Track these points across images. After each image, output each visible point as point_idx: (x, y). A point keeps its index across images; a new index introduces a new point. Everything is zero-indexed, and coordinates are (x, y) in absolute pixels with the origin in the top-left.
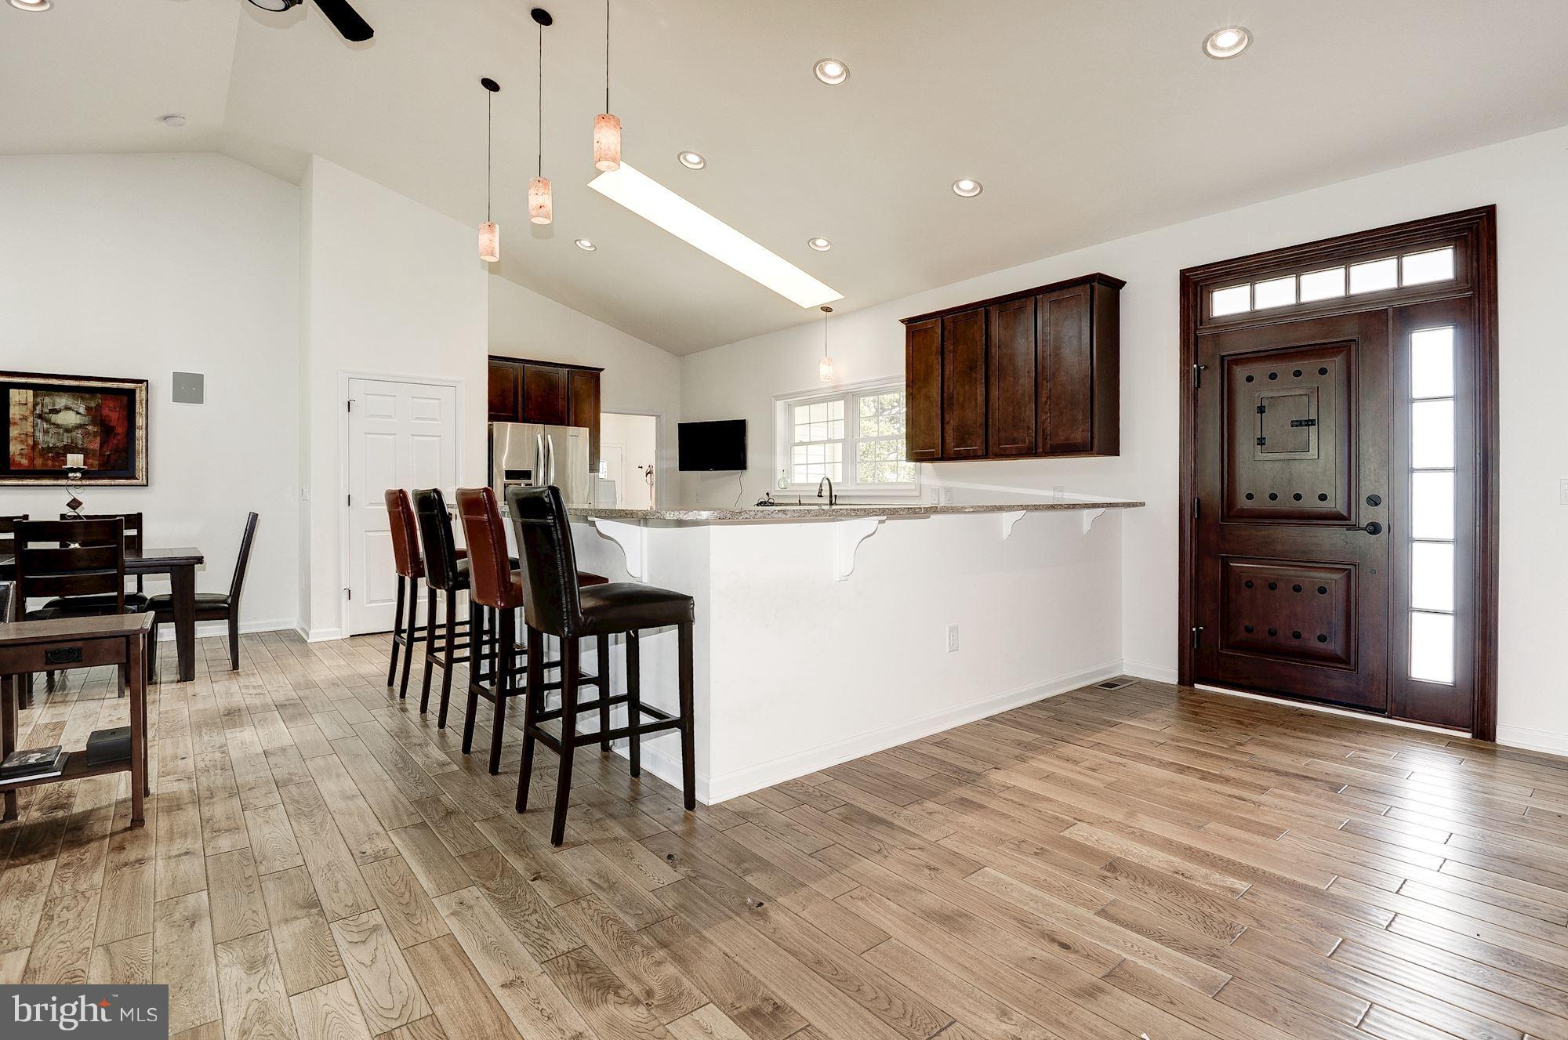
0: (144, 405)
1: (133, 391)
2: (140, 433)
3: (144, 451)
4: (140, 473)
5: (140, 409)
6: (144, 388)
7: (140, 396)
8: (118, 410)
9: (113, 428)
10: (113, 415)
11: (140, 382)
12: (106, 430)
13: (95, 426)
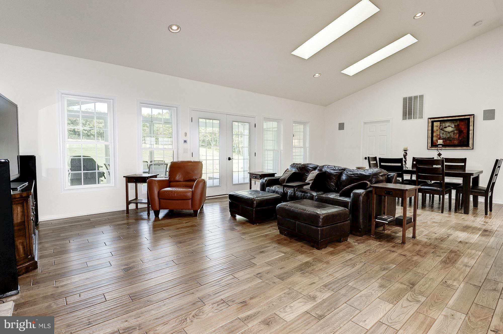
0: (473, 123)
1: (469, 119)
2: (471, 132)
3: (472, 138)
4: (471, 145)
5: (471, 124)
6: (473, 117)
7: (471, 120)
8: (464, 125)
9: (462, 131)
10: (463, 127)
11: (472, 115)
12: (460, 132)
13: (457, 131)
